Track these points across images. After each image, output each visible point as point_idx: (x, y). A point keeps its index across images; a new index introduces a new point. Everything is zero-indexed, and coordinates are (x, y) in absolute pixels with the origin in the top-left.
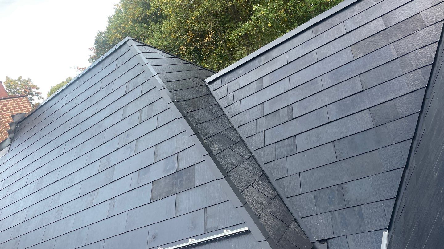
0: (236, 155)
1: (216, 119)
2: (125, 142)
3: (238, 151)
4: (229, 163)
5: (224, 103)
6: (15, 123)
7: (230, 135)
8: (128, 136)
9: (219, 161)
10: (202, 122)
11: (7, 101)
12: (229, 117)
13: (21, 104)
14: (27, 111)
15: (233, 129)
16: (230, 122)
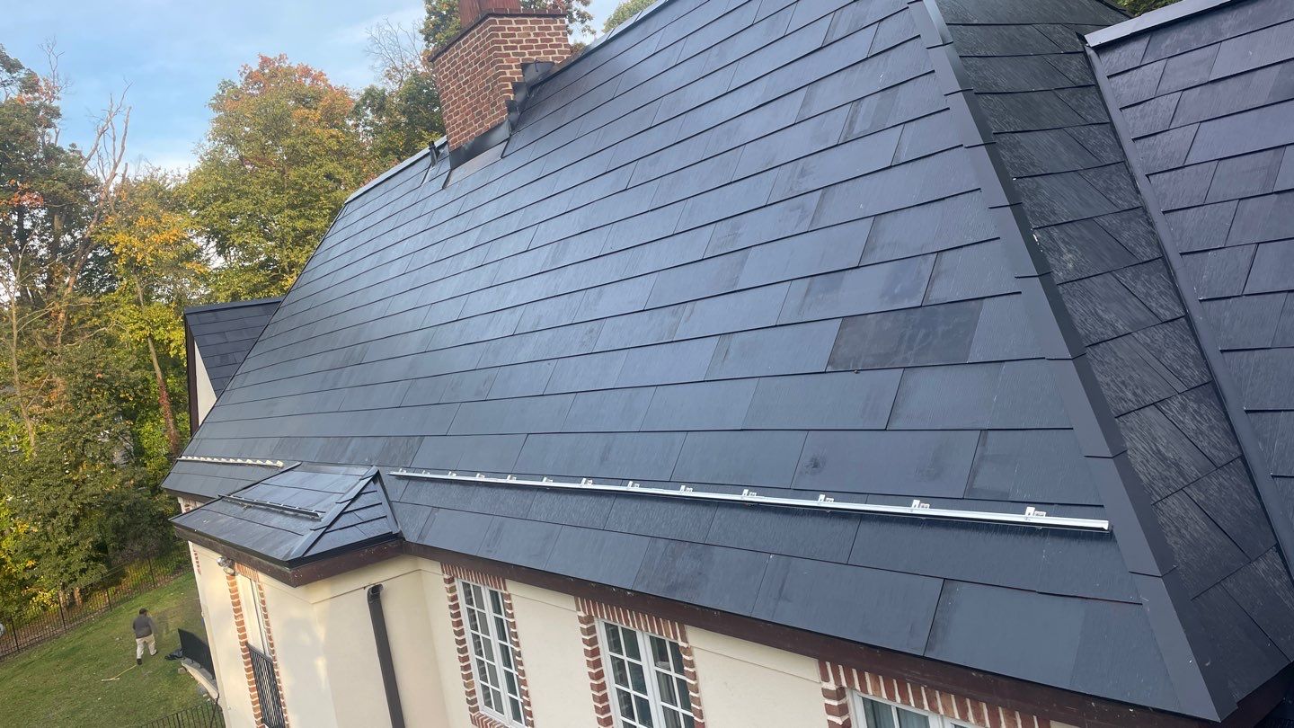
0: (1129, 300)
1: (1091, 173)
2: (791, 189)
3: (1140, 288)
4: (1101, 319)
5: (1134, 124)
6: (527, 84)
7: (1126, 234)
8: (803, 173)
9: (1068, 305)
10: (1043, 173)
11: (517, 22)
12: (1139, 173)
13: (548, 37)
14: (557, 57)
15: (1141, 217)
16: (1138, 192)
